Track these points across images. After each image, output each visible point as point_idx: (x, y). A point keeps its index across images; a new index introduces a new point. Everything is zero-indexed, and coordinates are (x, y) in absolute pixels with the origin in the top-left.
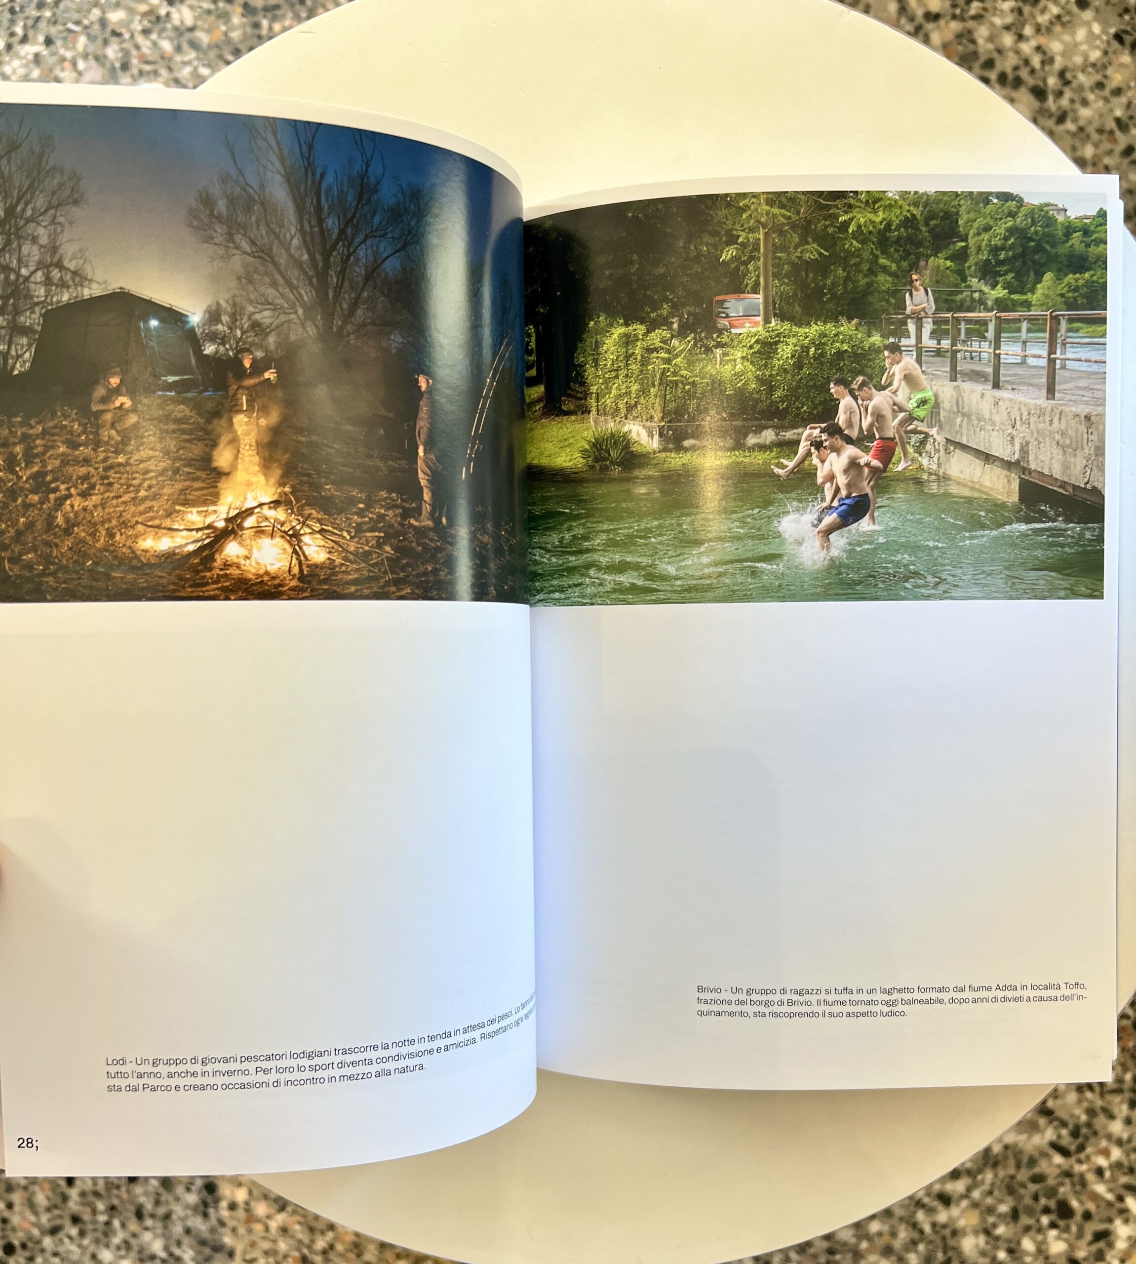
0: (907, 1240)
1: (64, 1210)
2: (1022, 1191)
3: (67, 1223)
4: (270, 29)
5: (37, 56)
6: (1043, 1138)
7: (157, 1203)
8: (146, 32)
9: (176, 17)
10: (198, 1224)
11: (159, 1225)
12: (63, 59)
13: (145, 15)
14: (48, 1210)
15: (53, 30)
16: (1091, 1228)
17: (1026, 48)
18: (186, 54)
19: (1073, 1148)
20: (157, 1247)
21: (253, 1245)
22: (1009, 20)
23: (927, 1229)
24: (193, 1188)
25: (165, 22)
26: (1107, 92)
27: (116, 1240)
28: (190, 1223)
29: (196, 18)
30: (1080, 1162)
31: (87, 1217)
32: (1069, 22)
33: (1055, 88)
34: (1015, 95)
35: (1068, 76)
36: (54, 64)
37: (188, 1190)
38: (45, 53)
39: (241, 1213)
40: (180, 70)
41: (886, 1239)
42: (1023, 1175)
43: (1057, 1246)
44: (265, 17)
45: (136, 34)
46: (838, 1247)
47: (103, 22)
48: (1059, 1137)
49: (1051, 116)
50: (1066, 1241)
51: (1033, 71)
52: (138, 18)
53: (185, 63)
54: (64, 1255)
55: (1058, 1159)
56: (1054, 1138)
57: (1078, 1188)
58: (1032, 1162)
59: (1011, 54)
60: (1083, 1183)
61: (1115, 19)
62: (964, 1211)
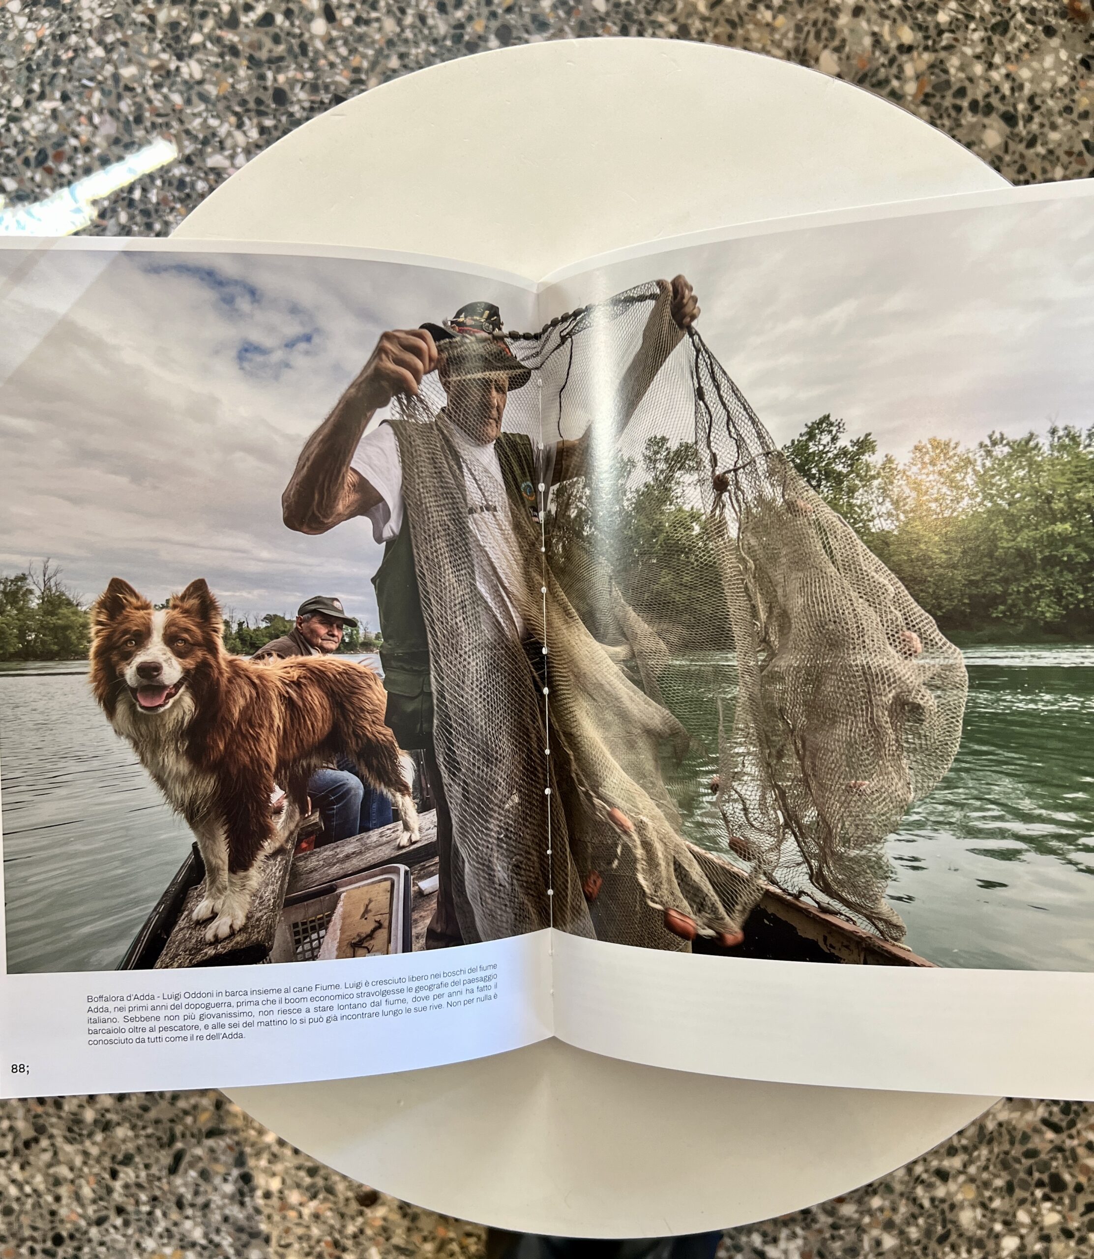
0: (908, 1215)
1: (108, 1201)
2: (1017, 1166)
3: (112, 1214)
4: (275, 80)
5: (54, 111)
6: (1035, 1115)
7: (196, 1193)
8: (157, 86)
9: (185, 70)
10: (235, 1212)
11: (199, 1214)
12: (80, 114)
13: (155, 70)
14: (94, 1202)
15: (69, 87)
16: (1082, 1200)
17: (996, 76)
18: (196, 107)
19: (1064, 1124)
20: (197, 1234)
21: (287, 1231)
22: (979, 50)
23: (926, 1203)
24: (230, 1178)
25: (175, 76)
26: (1075, 116)
27: (159, 1229)
28: (227, 1212)
29: (204, 72)
30: (1071, 1137)
31: (130, 1208)
32: (1037, 49)
33: (1026, 113)
34: (986, 121)
35: (1038, 101)
36: (71, 119)
37: (225, 1180)
38: (62, 108)
39: (275, 1201)
40: (190, 123)
41: (887, 1214)
42: (1017, 1151)
43: (1051, 1218)
44: (270, 68)
45: (148, 88)
46: (842, 1222)
47: (116, 77)
48: (1051, 1113)
49: (1021, 141)
50: (1059, 1212)
51: (1003, 98)
52: (149, 73)
53: (195, 115)
54: (109, 1244)
55: (1050, 1135)
56: (1046, 1115)
57: (1070, 1162)
58: (1025, 1138)
59: (981, 82)
60: (1075, 1157)
61: (1080, 45)
62: (961, 1187)
